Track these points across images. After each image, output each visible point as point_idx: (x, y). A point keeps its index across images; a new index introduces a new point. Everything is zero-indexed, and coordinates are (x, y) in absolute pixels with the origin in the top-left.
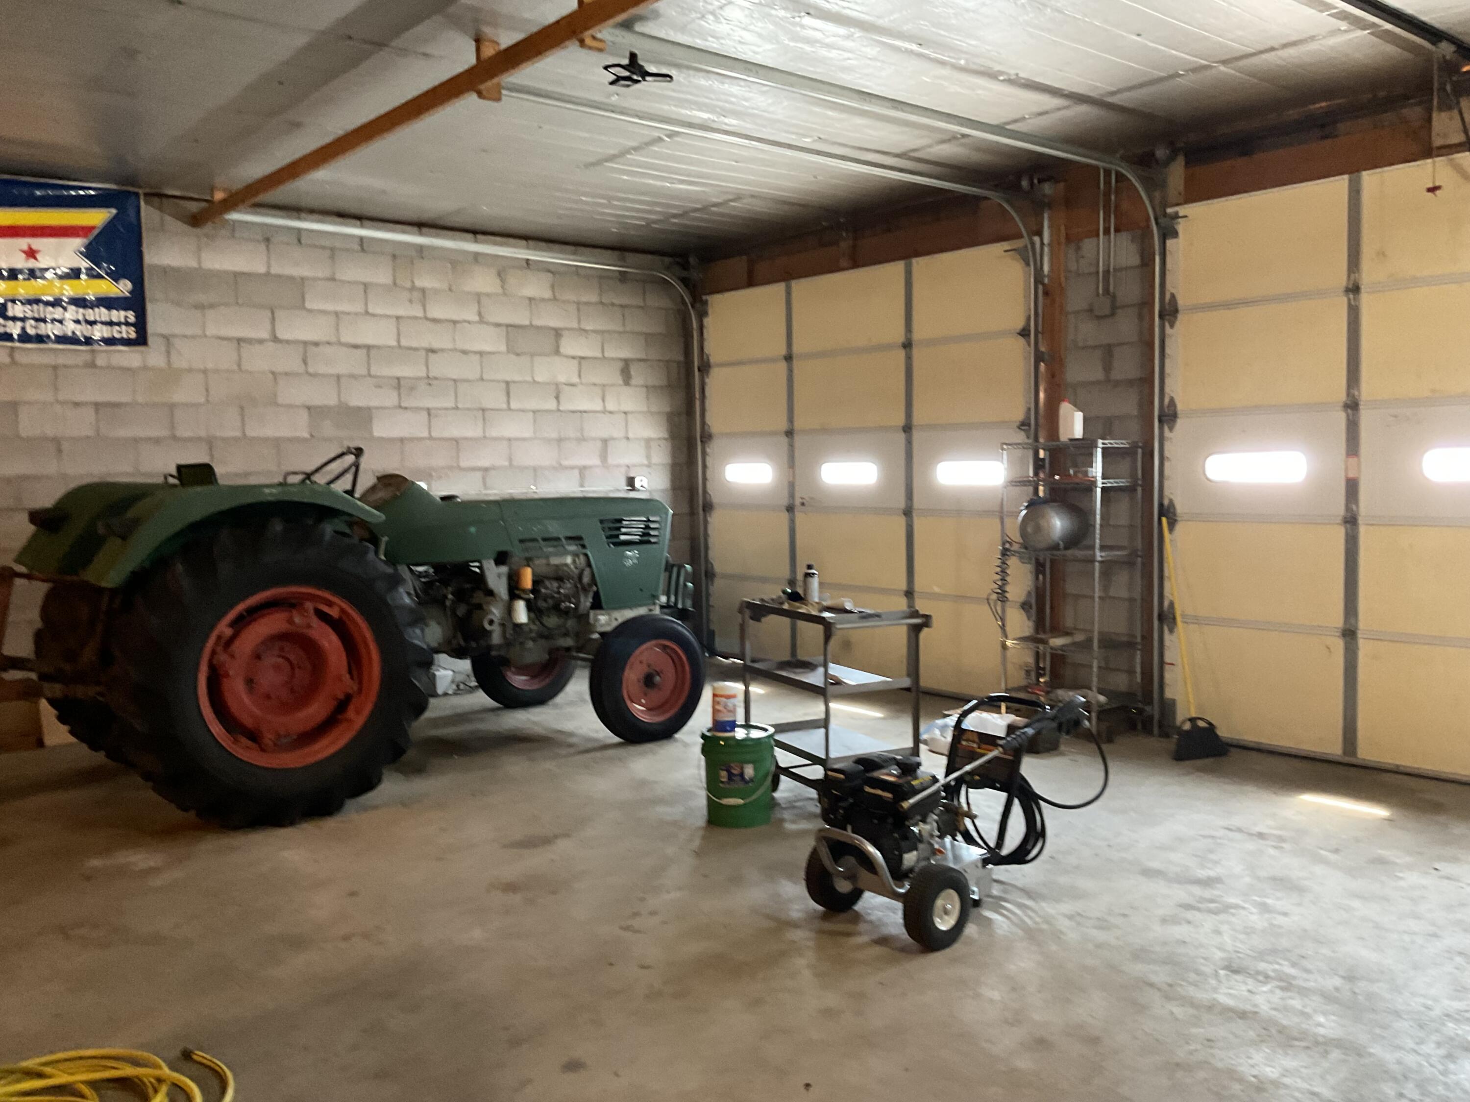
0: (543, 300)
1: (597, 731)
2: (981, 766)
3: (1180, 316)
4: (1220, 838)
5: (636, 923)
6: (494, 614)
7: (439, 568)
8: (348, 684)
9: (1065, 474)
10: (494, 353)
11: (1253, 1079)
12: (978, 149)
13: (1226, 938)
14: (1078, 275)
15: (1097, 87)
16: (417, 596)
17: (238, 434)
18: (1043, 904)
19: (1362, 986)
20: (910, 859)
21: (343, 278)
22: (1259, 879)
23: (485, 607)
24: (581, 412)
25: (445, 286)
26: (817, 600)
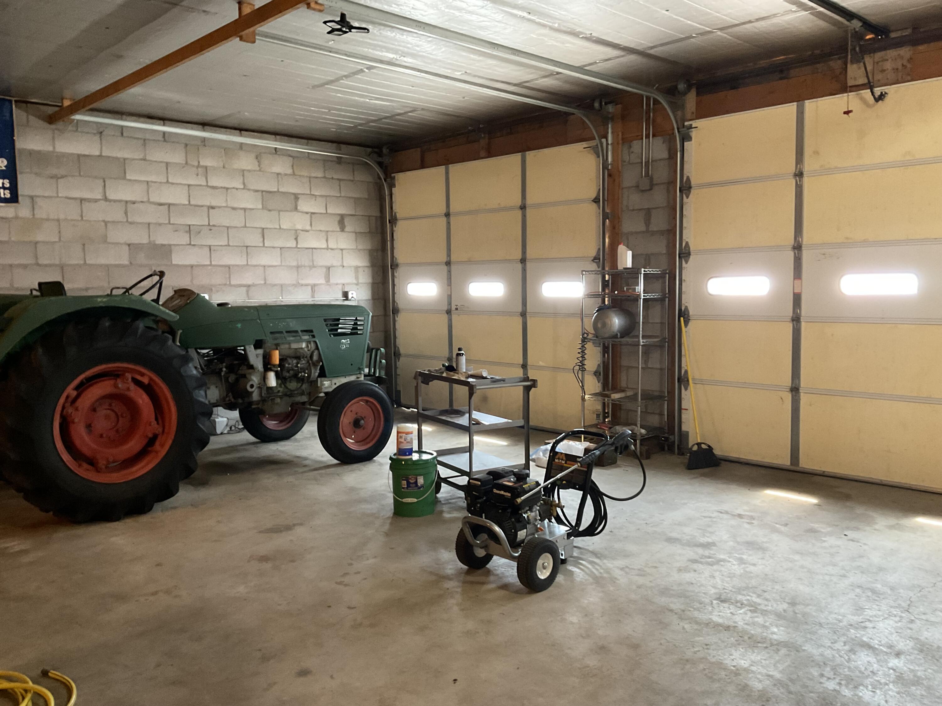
0: (286, 175)
1: (322, 456)
2: (566, 475)
3: (692, 191)
4: (714, 518)
5: (346, 580)
6: (254, 381)
7: (216, 351)
8: (155, 427)
9: (621, 290)
10: (253, 209)
11: (732, 668)
12: (566, 82)
13: (718, 580)
14: (629, 163)
15: (642, 44)
16: (202, 369)
17: (82, 262)
18: (605, 561)
19: (799, 608)
20: (522, 534)
21: (151, 158)
22: (738, 543)
23: (247, 376)
24: (312, 249)
25: (221, 165)
26: (464, 371)
